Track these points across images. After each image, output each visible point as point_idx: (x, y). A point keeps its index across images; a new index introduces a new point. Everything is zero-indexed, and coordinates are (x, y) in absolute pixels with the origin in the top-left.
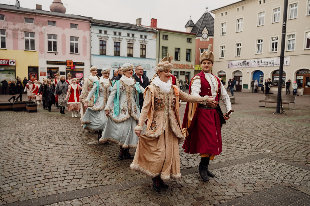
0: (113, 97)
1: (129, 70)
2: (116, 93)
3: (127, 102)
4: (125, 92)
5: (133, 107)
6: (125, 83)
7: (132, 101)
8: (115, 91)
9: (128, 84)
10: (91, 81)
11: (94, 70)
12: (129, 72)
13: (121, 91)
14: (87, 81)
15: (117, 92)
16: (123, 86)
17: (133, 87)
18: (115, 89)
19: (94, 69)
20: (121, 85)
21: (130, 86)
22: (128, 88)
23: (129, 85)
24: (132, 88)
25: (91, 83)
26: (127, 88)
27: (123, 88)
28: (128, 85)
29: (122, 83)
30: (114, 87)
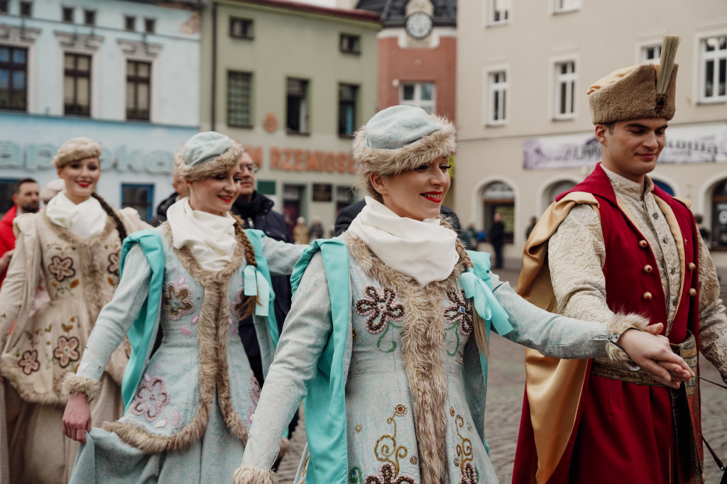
0: (301, 377)
1: (423, 168)
2: (321, 342)
3: (408, 417)
4: (393, 334)
5: (452, 454)
6: (394, 260)
7: (447, 410)
8: (316, 325)
9: (413, 271)
10: (65, 236)
11: (76, 165)
12: (423, 178)
13: (363, 321)
14: (33, 233)
15: (329, 335)
16: (376, 285)
17: (451, 295)
18: (314, 314)
19: (77, 153)
20: (363, 282)
21: (433, 284)
22: (420, 300)
23: (424, 280)
24: (447, 304)
25: (64, 245)
26: (412, 300)
27: (378, 299)
28: (414, 281)
29: (368, 262)
30: (308, 296)
